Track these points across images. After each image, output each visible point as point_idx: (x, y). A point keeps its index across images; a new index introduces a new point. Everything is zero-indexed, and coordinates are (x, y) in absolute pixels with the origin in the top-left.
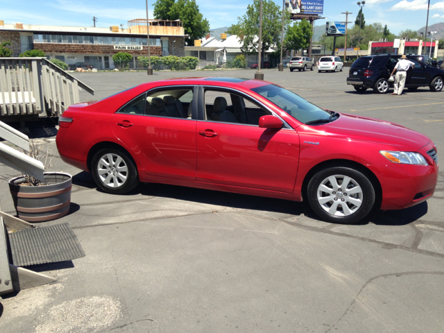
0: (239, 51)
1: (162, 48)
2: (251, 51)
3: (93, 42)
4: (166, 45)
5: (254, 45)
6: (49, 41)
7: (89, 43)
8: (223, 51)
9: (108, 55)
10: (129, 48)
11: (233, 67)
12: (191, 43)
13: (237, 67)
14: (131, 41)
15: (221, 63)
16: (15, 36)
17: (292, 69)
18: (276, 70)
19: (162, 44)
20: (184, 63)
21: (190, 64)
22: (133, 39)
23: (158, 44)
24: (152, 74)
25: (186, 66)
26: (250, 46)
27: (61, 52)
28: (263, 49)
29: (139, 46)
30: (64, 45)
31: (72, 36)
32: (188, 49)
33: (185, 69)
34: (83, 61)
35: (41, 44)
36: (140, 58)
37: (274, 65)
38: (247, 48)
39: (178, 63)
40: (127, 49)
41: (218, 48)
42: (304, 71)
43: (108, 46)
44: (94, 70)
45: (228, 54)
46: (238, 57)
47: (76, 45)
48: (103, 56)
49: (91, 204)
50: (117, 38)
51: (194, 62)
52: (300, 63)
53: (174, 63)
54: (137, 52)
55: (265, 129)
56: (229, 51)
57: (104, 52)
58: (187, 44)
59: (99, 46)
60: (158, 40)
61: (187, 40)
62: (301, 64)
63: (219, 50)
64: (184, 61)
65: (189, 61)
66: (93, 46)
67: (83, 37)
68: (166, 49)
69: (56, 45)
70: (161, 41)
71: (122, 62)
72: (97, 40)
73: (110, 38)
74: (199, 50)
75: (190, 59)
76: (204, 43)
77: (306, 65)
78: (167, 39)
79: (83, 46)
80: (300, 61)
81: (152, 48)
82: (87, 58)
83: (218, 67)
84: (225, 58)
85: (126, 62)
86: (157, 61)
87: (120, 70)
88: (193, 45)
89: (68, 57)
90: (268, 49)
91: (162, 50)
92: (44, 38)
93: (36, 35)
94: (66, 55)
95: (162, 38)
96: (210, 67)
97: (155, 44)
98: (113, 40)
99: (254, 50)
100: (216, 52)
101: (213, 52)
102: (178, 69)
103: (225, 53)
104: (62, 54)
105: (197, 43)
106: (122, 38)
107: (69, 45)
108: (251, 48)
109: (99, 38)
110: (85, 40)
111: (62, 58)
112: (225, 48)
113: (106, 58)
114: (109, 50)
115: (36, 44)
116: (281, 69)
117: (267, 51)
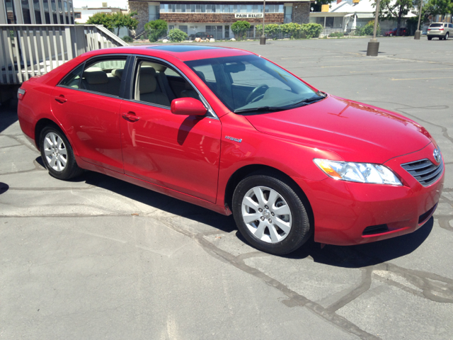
0: (371, 16)
1: (285, 14)
2: (386, 16)
3: (215, 11)
4: (289, 11)
5: (391, 9)
6: (174, 11)
7: (211, 12)
8: (354, 16)
9: (229, 24)
10: (249, 16)
11: (363, 34)
12: (318, 8)
13: (367, 34)
14: (253, 8)
15: (349, 30)
16: (144, 6)
17: (430, 37)
18: (412, 38)
19: (285, 11)
20: (305, 31)
21: (312, 32)
22: (255, 6)
23: (281, 10)
24: (265, 43)
25: (307, 33)
26: (384, 10)
27: (184, 21)
28: (400, 13)
29: (260, 13)
30: (188, 15)
31: (195, 5)
32: (313, 14)
33: (306, 38)
34: (204, 30)
35: (167, 14)
36: (258, 26)
37: (412, 32)
38: (381, 12)
39: (298, 31)
40: (248, 17)
41: (348, 13)
42: (445, 39)
43: (230, 15)
44: (212, 40)
45: (359, 20)
46: (370, 24)
47: (198, 14)
48: (223, 25)
49: (28, 189)
50: (238, 6)
51: (316, 29)
52: (440, 30)
53: (293, 31)
54: (258, 20)
55: (187, 116)
56: (360, 16)
57: (225, 21)
58: (312, 9)
59: (221, 15)
60: (281, 7)
61: (313, 5)
62: (442, 32)
63: (349, 15)
64: (306, 28)
65: (311, 29)
66: (214, 15)
67: (206, 5)
68: (288, 17)
69: (180, 15)
70: (285, 8)
71: (240, 31)
72: (219, 8)
73: (232, 6)
74: (325, 16)
75: (313, 26)
76: (333, 8)
77: (448, 33)
78: (291, 4)
79: (205, 15)
80: (442, 27)
81: (274, 15)
82: (208, 28)
83: (346, 34)
84: (354, 25)
85: (244, 31)
86: (276, 30)
87: (237, 40)
88: (320, 10)
89: (191, 27)
90: (406, 14)
91: (284, 18)
92: (170, 8)
93: (162, 5)
94: (188, 25)
95: (286, 5)
96: (336, 35)
97: (277, 10)
98: (235, 8)
99: (389, 15)
100: (346, 18)
101: (342, 17)
102: (298, 38)
103: (355, 19)
104: (186, 24)
105: (325, 8)
106: (244, 6)
107: (192, 15)
108: (386, 13)
109: (221, 6)
110: (208, 8)
111: (185, 28)
112: (356, 13)
113: (227, 28)
114: (230, 18)
115: (162, 14)
116: (417, 37)
117: (406, 16)
